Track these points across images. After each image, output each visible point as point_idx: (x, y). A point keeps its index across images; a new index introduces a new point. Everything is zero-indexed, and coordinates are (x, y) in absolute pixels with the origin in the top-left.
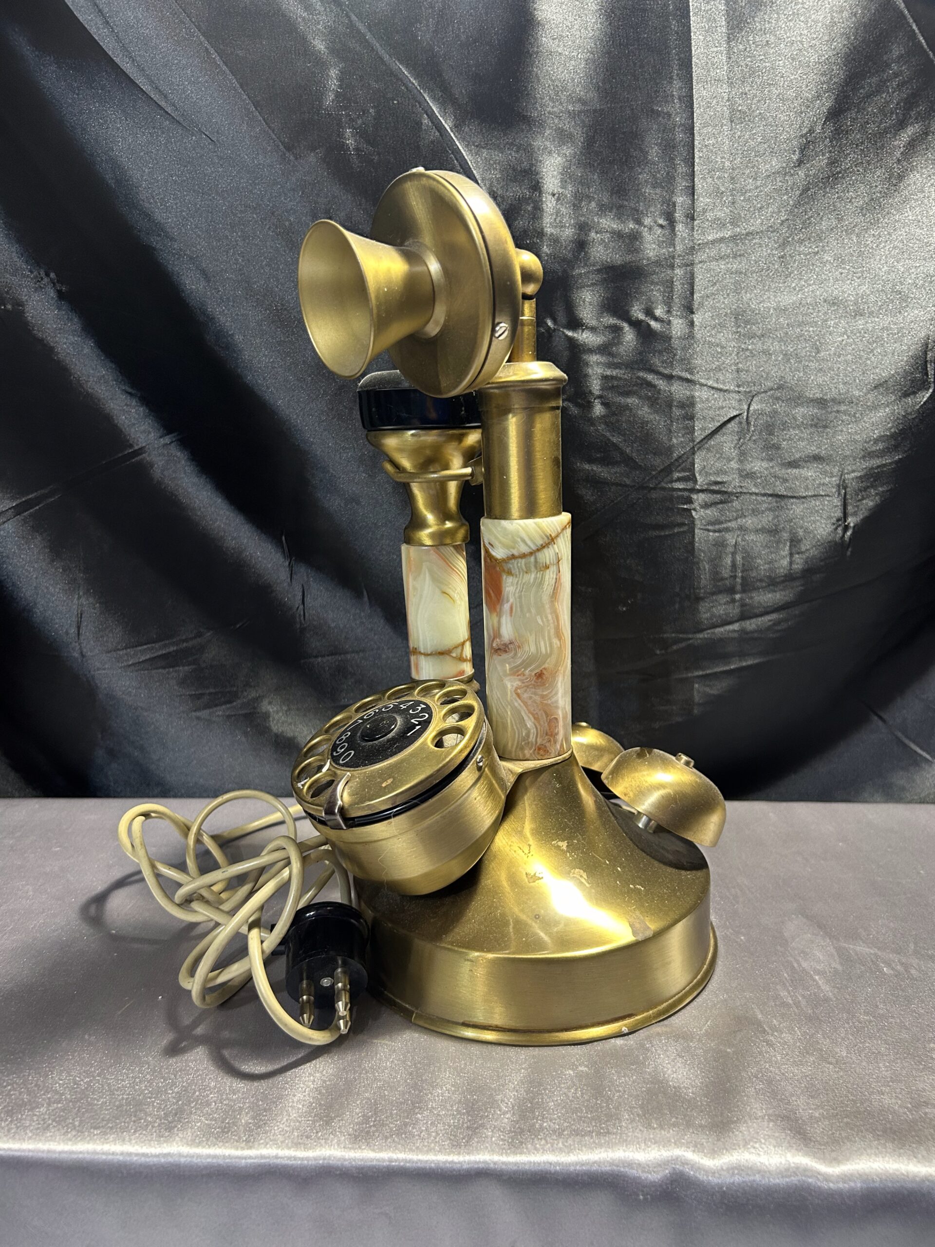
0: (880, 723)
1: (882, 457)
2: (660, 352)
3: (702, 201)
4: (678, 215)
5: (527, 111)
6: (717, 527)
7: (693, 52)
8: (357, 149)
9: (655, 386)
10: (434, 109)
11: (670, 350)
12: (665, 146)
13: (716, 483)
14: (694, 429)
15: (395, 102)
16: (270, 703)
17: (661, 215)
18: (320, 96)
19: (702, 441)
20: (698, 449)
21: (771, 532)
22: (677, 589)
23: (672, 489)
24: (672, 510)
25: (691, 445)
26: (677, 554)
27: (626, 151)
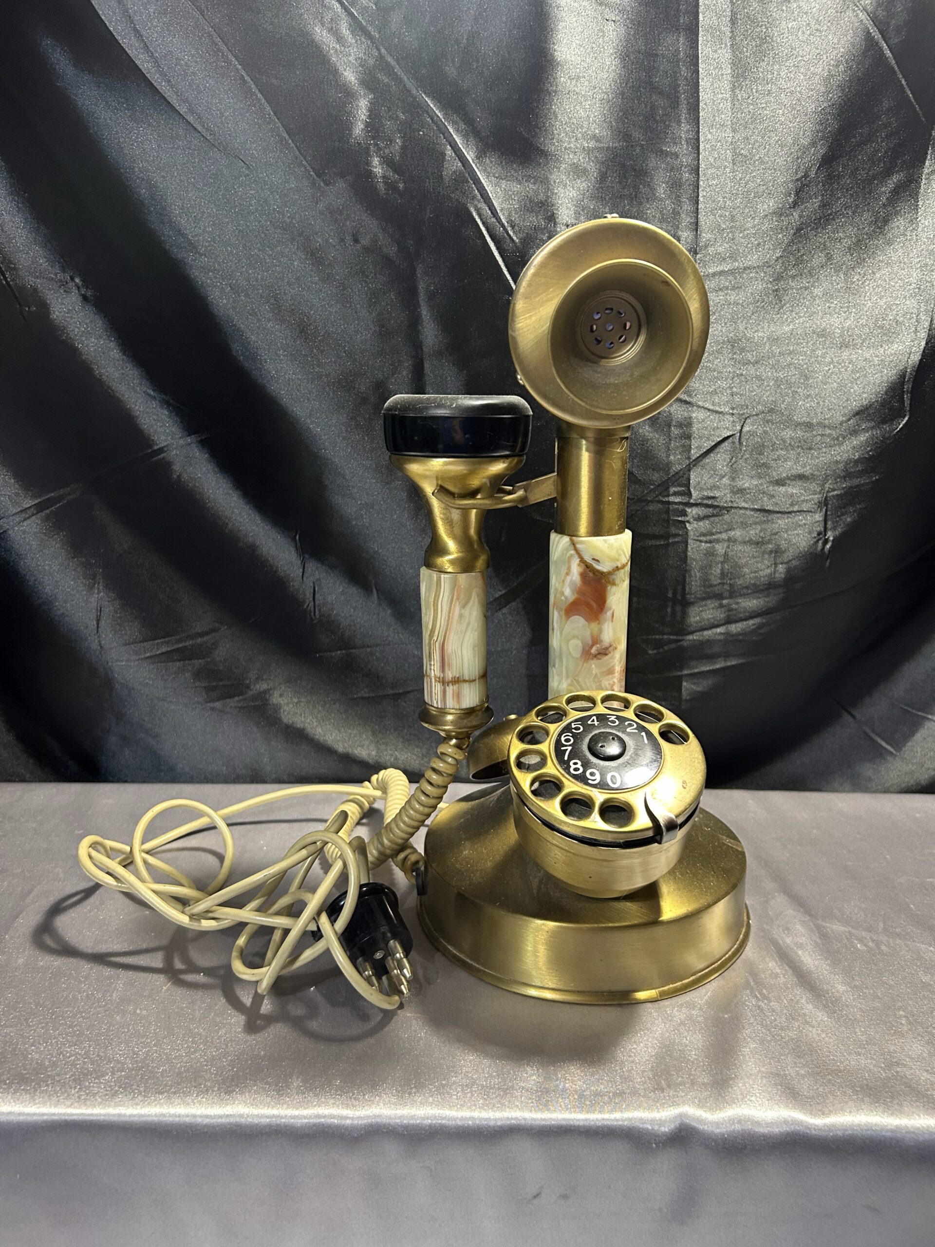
0: (850, 719)
1: (861, 477)
3: (705, 236)
5: (544, 146)
6: (708, 538)
7: (701, 98)
8: (384, 177)
10: (457, 139)
12: (672, 184)
13: (709, 498)
14: (691, 447)
15: (421, 133)
16: (281, 695)
18: (350, 126)
19: (698, 457)
20: (694, 466)
21: (757, 543)
22: (670, 595)
23: (669, 503)
24: (668, 521)
25: (688, 462)
26: (671, 562)
27: (636, 187)
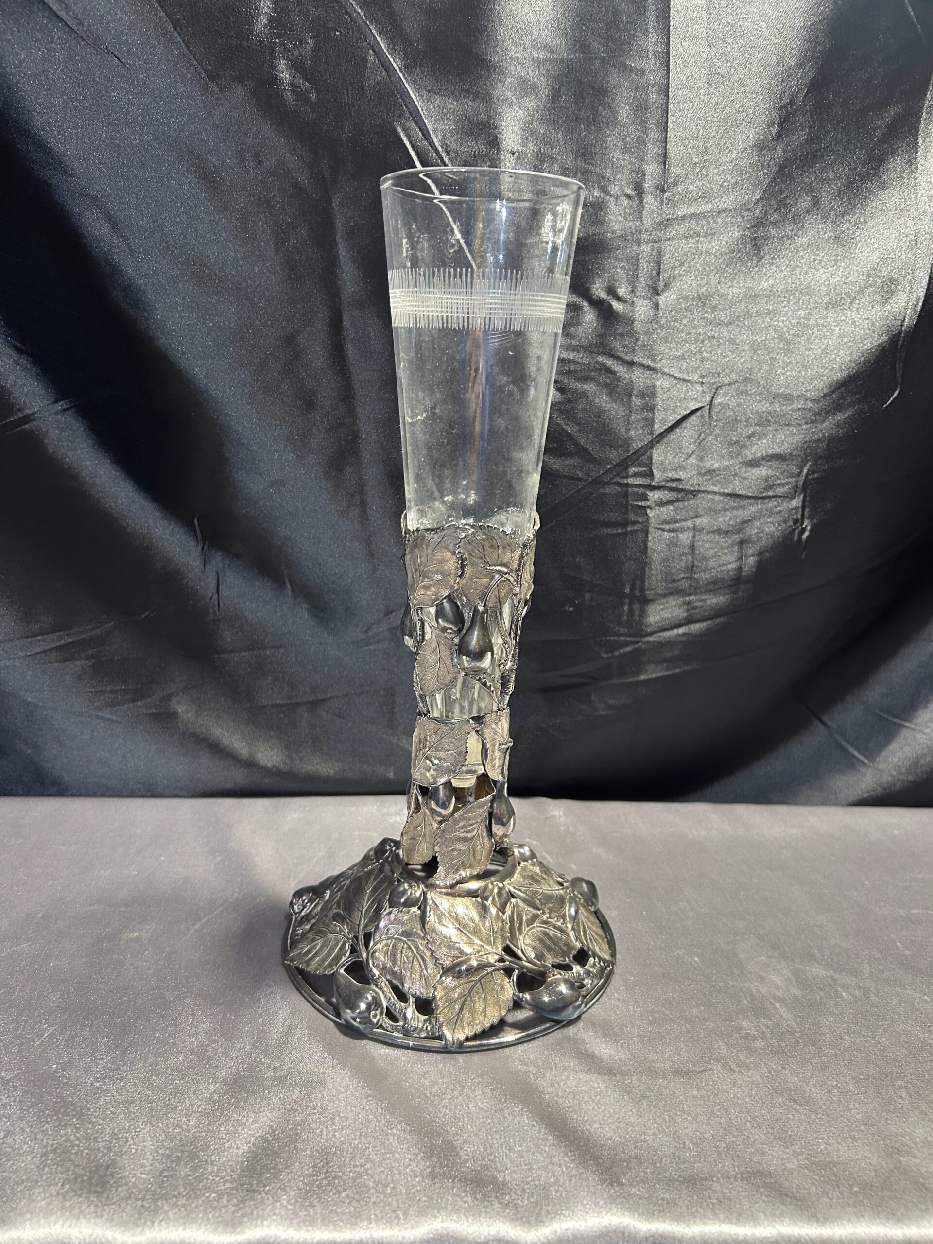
1: (845, 458)
2: (622, 336)
3: (675, 171)
4: (648, 185)
5: (486, 54)
6: (671, 526)
8: (292, 85)
9: (613, 373)
10: (381, 43)
11: (632, 333)
12: (637, 107)
13: (673, 480)
14: (654, 421)
15: (337, 33)
16: (179, 702)
17: (629, 183)
18: (250, 19)
19: (662, 433)
20: (657, 443)
21: (727, 532)
22: (627, 590)
23: (628, 485)
24: (626, 506)
25: (650, 438)
26: (629, 554)
27: (594, 109)
